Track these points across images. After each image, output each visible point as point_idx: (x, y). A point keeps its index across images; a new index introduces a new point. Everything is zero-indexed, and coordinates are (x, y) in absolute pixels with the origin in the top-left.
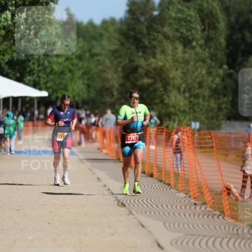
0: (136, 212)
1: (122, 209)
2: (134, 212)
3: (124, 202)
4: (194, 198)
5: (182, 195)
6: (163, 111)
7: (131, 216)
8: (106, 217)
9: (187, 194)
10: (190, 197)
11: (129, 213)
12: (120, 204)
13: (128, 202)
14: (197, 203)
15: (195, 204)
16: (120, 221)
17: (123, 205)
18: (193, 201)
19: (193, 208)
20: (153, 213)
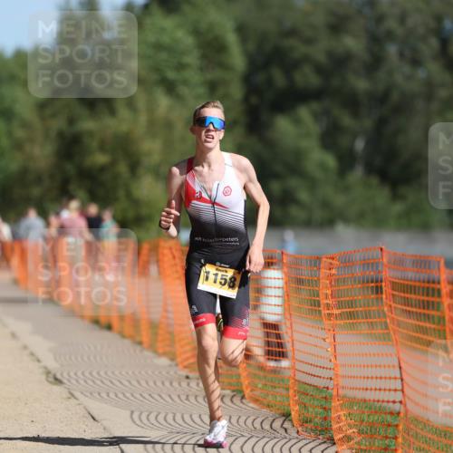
0: (82, 393)
1: (56, 388)
2: (77, 394)
3: (59, 376)
4: (185, 367)
5: (164, 361)
6: (131, 214)
7: (73, 401)
8: (26, 404)
9: (172, 359)
10: (177, 365)
11: (69, 396)
12: (51, 379)
13: (65, 375)
14: (191, 375)
15: (187, 377)
16: (52, 410)
17: (57, 381)
18: (184, 373)
19: (184, 384)
20: (112, 395)
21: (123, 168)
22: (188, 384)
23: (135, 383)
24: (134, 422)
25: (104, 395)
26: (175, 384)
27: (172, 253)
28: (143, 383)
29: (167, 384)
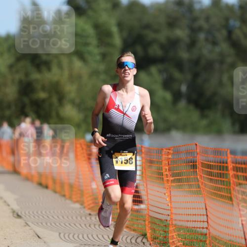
0: (32, 223)
1: (19, 220)
2: (30, 224)
3: (20, 214)
4: (89, 209)
5: (77, 206)
7: (27, 228)
8: (2, 229)
9: (82, 205)
10: (84, 208)
11: (25, 224)
12: (16, 216)
13: (23, 213)
14: (92, 213)
15: (90, 214)
16: (16, 233)
17: (19, 216)
18: (88, 212)
19: (88, 218)
20: (49, 224)
21: (55, 100)
22: (91, 218)
23: (61, 217)
24: (61, 239)
25: (44, 224)
26: (83, 218)
27: (81, 147)
28: (65, 217)
29: (79, 218)
